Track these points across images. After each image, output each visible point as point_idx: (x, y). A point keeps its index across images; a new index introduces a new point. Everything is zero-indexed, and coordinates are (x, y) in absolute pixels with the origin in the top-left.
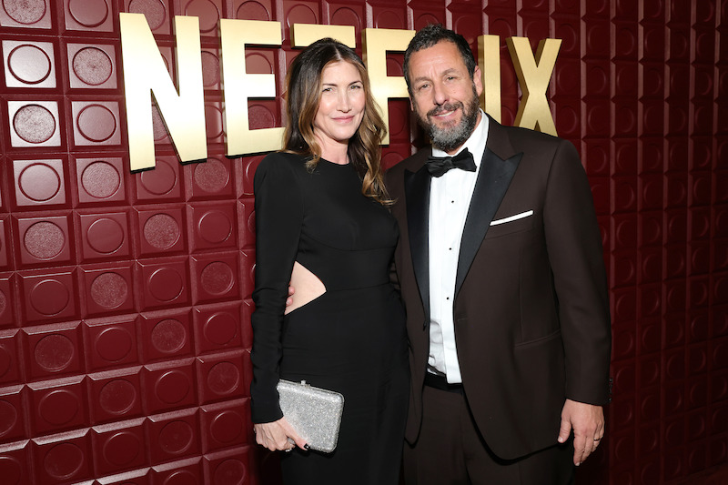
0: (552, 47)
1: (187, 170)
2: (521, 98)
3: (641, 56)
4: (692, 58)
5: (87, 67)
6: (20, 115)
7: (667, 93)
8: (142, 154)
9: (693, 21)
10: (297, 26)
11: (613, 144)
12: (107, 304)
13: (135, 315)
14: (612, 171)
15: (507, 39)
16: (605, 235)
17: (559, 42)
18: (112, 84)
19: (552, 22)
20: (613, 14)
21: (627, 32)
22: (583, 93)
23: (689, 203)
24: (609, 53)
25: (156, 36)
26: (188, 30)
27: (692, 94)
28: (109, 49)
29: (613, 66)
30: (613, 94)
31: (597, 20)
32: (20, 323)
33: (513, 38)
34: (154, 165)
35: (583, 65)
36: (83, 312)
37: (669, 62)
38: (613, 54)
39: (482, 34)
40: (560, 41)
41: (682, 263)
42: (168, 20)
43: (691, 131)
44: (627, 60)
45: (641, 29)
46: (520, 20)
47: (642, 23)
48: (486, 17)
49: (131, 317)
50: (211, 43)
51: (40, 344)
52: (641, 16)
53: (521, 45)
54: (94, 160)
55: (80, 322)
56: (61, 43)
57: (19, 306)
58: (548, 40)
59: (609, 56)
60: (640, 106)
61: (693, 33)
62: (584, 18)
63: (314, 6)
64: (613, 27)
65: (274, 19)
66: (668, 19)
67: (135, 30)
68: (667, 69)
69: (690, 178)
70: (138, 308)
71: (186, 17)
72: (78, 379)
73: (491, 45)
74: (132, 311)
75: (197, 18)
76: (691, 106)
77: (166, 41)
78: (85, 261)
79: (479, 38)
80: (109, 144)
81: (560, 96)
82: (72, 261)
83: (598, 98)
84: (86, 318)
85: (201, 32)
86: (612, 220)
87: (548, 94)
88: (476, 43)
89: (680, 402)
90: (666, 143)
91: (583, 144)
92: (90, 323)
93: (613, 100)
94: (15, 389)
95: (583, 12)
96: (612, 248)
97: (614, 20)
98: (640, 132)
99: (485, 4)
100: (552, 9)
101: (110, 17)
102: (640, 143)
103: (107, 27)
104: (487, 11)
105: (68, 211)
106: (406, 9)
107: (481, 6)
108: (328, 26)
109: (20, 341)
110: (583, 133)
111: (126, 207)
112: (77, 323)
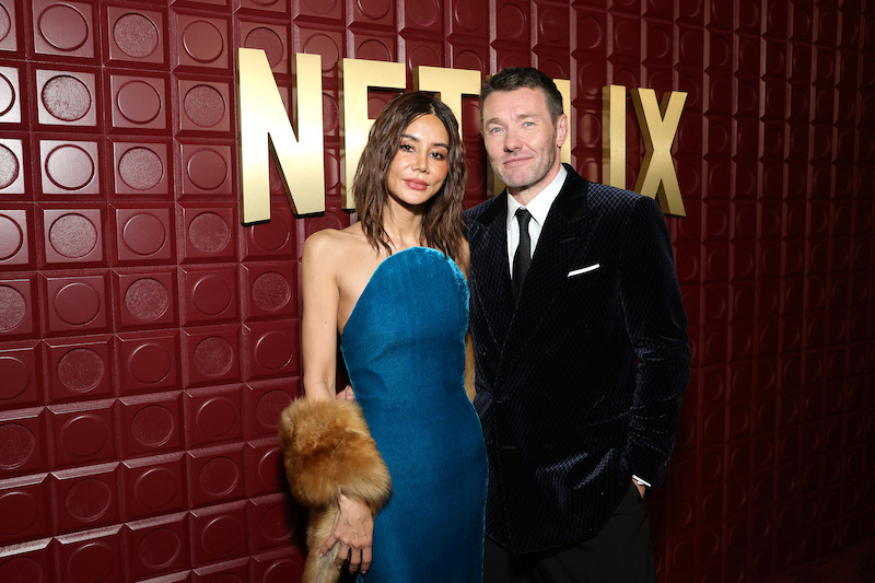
0: (678, 100)
1: (301, 222)
2: (643, 155)
3: (762, 113)
4: (812, 116)
5: (195, 106)
7: (787, 154)
8: (256, 205)
9: (813, 78)
10: (422, 69)
11: (733, 206)
12: (210, 372)
13: (240, 385)
14: (732, 236)
15: (632, 91)
16: (723, 305)
17: (684, 95)
18: (225, 126)
19: (676, 74)
20: (736, 67)
21: (750, 87)
22: (705, 151)
23: (806, 271)
24: (731, 107)
25: (275, 75)
26: (309, 69)
27: (810, 155)
28: (223, 87)
29: (735, 123)
30: (734, 152)
31: (720, 74)
32: (117, 392)
33: (640, 90)
34: (269, 218)
35: (706, 121)
36: (185, 381)
37: (789, 121)
38: (735, 110)
39: (605, 83)
40: (686, 94)
42: (285, 57)
43: (809, 194)
44: (748, 116)
45: (763, 84)
46: (643, 70)
47: (764, 78)
48: (610, 67)
49: (234, 387)
50: (333, 85)
51: (137, 417)
52: (763, 71)
53: (648, 97)
54: (202, 210)
55: (180, 392)
56: (173, 78)
57: (117, 372)
58: (673, 93)
59: (731, 112)
60: (761, 165)
61: (813, 90)
62: (707, 71)
63: (436, 48)
64: (736, 82)
65: (396, 60)
66: (790, 74)
67: (254, 68)
68: (788, 127)
69: (807, 244)
70: (245, 377)
72: (177, 455)
73: (617, 95)
74: (238, 380)
76: (810, 168)
77: (286, 81)
78: (188, 324)
79: (604, 89)
80: (220, 192)
81: (683, 152)
82: (175, 324)
83: (719, 156)
84: (187, 388)
85: (322, 71)
86: (731, 287)
88: (600, 94)
89: (792, 486)
90: (785, 206)
91: (703, 205)
92: (190, 393)
93: (734, 159)
94: (109, 467)
95: (706, 64)
96: (730, 318)
97: (737, 74)
98: (760, 194)
99: (610, 52)
100: (676, 60)
101: (226, 52)
102: (759, 206)
103: (222, 63)
104: (612, 59)
105: (172, 267)
106: (530, 54)
107: (605, 53)
108: (452, 70)
109: (117, 411)
110: (704, 194)
111: (234, 264)
112: (178, 392)
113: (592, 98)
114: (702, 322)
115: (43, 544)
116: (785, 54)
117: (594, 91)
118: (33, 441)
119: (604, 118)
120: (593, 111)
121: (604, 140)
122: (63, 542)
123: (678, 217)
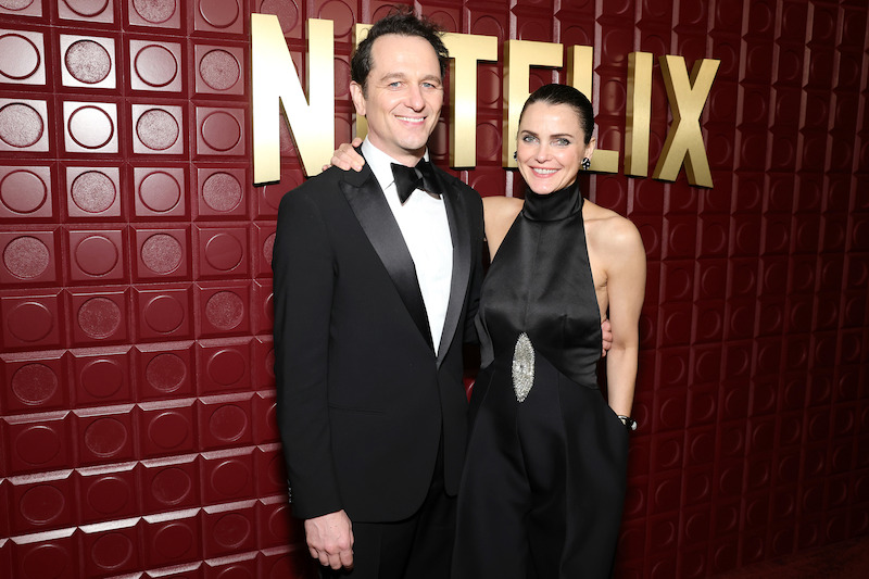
0: (709, 68)
2: (670, 124)
3: (805, 82)
4: (863, 86)
5: (214, 70)
6: (143, 120)
7: (831, 125)
8: (267, 167)
11: (767, 179)
12: (221, 324)
13: (250, 338)
14: (765, 208)
15: (661, 58)
16: (752, 279)
17: (717, 63)
18: (239, 90)
19: (710, 41)
20: (778, 34)
21: (792, 55)
22: (739, 120)
23: (847, 248)
24: (771, 76)
25: (288, 40)
26: (321, 34)
27: (859, 126)
28: (238, 52)
29: (774, 92)
30: (772, 123)
31: (760, 41)
32: (133, 340)
33: (668, 56)
34: (279, 179)
35: (741, 90)
36: (198, 331)
37: (836, 90)
38: (775, 79)
39: (632, 50)
40: (719, 62)
41: (835, 314)
42: (300, 23)
43: (855, 167)
44: (790, 85)
45: (808, 51)
46: (675, 37)
47: (809, 45)
48: (638, 33)
49: (245, 340)
50: (345, 50)
51: (152, 363)
52: (809, 37)
54: (216, 170)
55: (192, 342)
56: (189, 44)
57: (133, 321)
58: (705, 60)
59: (770, 81)
60: (801, 137)
61: (866, 59)
62: (745, 38)
63: (454, 13)
64: (777, 49)
66: (839, 41)
67: (267, 32)
68: (834, 97)
69: (850, 220)
70: (254, 331)
71: (320, 20)
72: (189, 402)
73: (643, 63)
74: (248, 334)
75: (332, 22)
76: (858, 140)
77: (298, 46)
78: (201, 278)
79: (630, 56)
80: (233, 154)
81: (714, 122)
82: (189, 277)
83: (754, 128)
84: (199, 339)
85: (335, 37)
86: (761, 262)
87: (700, 120)
88: (625, 61)
89: (821, 465)
90: (826, 180)
91: (735, 177)
92: (204, 343)
93: (772, 129)
94: (126, 408)
95: (745, 31)
96: (759, 293)
97: (778, 41)
98: (798, 167)
99: (639, 18)
100: (711, 26)
101: (241, 18)
102: (797, 180)
103: (237, 29)
104: (640, 25)
105: (186, 223)
106: (552, 19)
107: (634, 20)
108: (469, 36)
109: (133, 358)
110: (736, 165)
111: (246, 223)
112: (190, 343)
113: (618, 65)
114: (727, 296)
115: (65, 474)
116: (835, 19)
117: (620, 58)
118: (55, 380)
119: (629, 86)
120: (618, 79)
121: (628, 108)
122: (84, 474)
123: (706, 188)
